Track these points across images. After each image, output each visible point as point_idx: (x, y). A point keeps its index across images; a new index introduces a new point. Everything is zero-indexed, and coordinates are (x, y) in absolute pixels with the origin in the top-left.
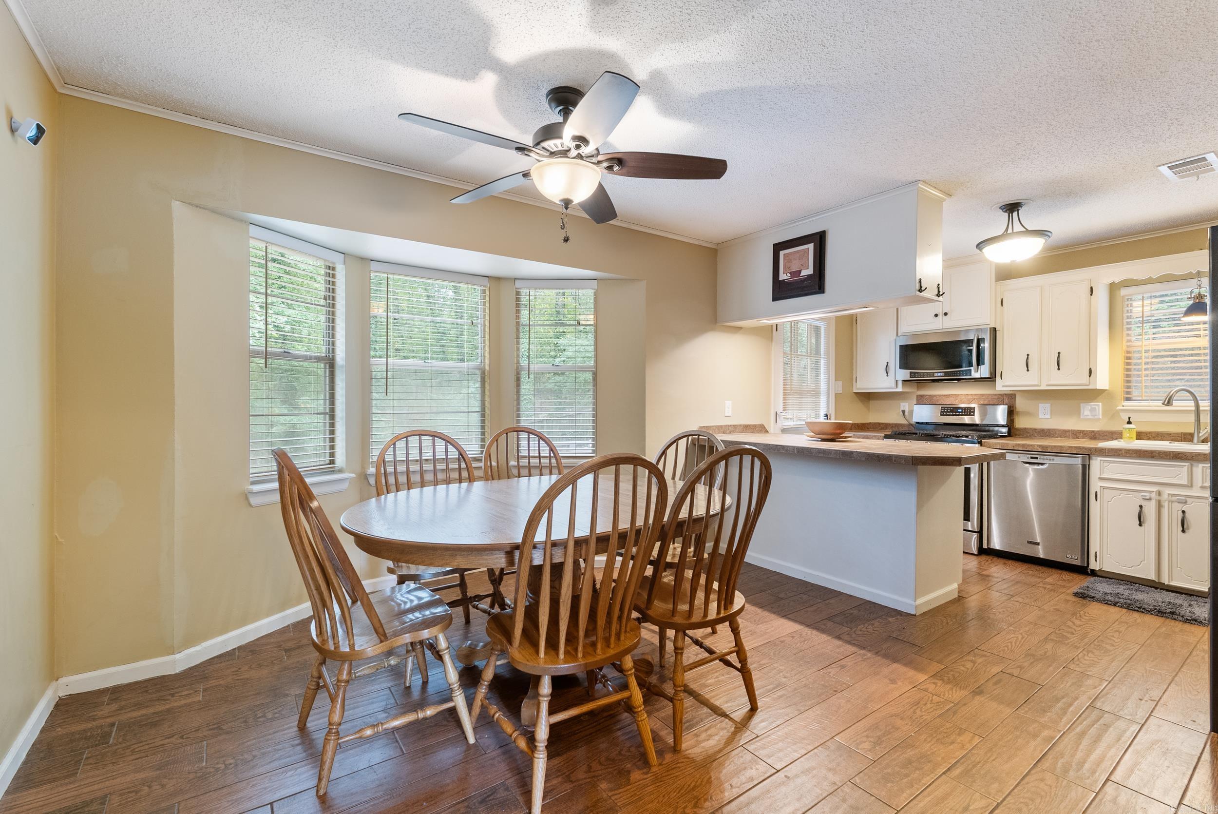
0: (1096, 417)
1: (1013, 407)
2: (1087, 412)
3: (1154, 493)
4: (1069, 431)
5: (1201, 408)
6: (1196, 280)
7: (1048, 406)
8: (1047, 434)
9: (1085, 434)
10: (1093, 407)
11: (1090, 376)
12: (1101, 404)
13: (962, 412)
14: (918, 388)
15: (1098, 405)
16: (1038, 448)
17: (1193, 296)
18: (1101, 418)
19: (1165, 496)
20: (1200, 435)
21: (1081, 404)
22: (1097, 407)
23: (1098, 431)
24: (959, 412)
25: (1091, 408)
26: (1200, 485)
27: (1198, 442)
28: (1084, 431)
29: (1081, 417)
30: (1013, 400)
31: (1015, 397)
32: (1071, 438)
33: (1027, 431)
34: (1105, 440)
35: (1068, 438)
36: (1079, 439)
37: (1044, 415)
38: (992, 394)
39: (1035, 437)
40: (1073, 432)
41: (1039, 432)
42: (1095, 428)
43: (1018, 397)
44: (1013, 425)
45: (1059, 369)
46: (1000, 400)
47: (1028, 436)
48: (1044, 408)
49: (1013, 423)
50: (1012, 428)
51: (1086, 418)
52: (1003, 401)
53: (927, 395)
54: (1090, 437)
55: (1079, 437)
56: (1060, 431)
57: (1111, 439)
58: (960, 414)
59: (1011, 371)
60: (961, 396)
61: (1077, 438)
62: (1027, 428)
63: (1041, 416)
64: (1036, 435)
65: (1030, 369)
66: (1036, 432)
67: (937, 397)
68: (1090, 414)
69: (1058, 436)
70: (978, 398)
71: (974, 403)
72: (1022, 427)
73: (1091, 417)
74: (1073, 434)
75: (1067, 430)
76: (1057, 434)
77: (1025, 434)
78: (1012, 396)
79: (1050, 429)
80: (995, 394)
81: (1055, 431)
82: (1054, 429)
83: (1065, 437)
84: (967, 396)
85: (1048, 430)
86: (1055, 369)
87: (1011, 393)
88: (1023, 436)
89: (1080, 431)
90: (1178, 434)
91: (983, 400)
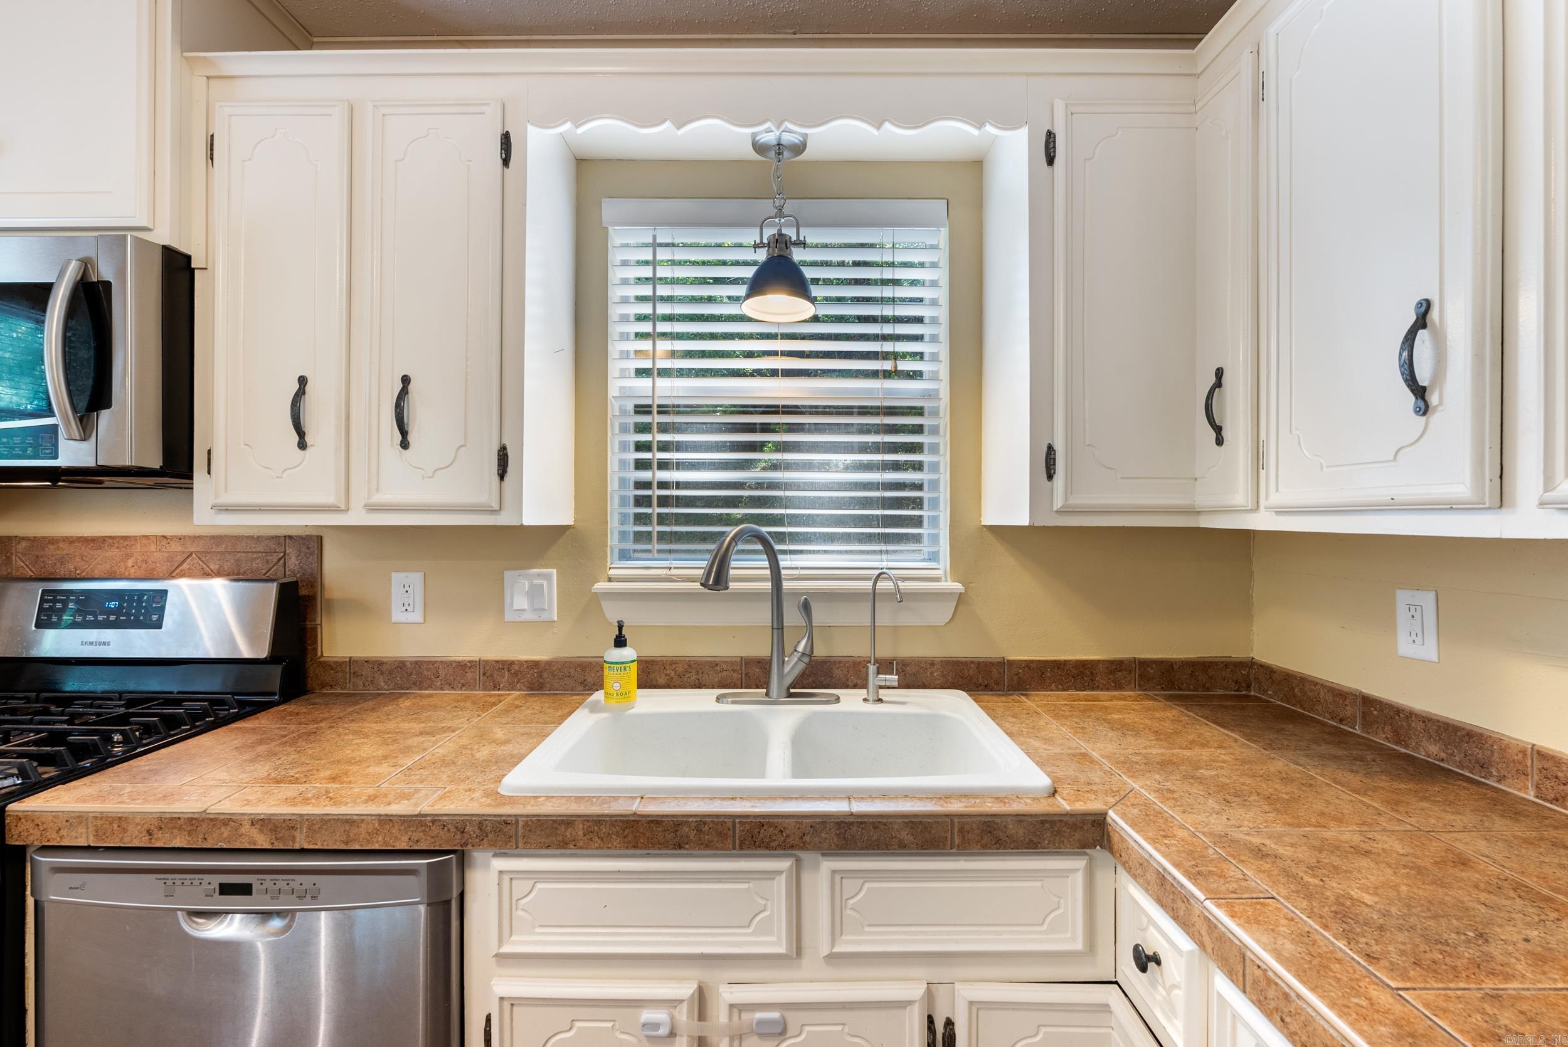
0: (545, 617)
1: (312, 585)
2: (520, 602)
3: (685, 1006)
4: (472, 665)
5: (786, 585)
7: (416, 578)
8: (413, 678)
9: (516, 674)
10: (536, 581)
11: (502, 478)
12: (555, 570)
15: (548, 577)
16: (255, 832)
17: (765, 241)
18: (556, 619)
19: (720, 1016)
20: (787, 669)
21: (507, 575)
22: (545, 584)
23: (549, 663)
25: (532, 585)
26: (825, 950)
27: (779, 696)
28: (512, 663)
29: (508, 617)
30: (312, 557)
31: (312, 554)
32: (479, 690)
33: (357, 669)
34: (565, 690)
35: (472, 690)
36: (499, 692)
37: (406, 613)
38: (247, 537)
39: (378, 690)
40: (484, 668)
41: (390, 672)
42: (541, 655)
43: (322, 550)
44: (315, 649)
45: (405, 445)
46: (275, 558)
47: (360, 688)
48: (407, 588)
49: (315, 642)
50: (309, 660)
51: (519, 619)
52: (282, 561)
53: (23, 538)
54: (528, 681)
55: (501, 686)
56: (449, 664)
57: (581, 688)
58: (112, 618)
59: (246, 445)
60: (144, 541)
61: (496, 687)
62: (355, 659)
63: (397, 616)
64: (382, 684)
65: (309, 439)
66: (382, 673)
67: (61, 545)
68: (525, 607)
69: (443, 682)
70: (203, 550)
71: (189, 569)
72: (335, 660)
73: (529, 616)
74: (484, 674)
75: (469, 662)
76: (442, 676)
77: (350, 682)
78: (304, 549)
79: (421, 661)
80: (258, 537)
81: (435, 665)
82: (432, 659)
83: (463, 685)
84: (165, 542)
85: (416, 663)
86: (395, 443)
87: (301, 538)
88: (345, 688)
89: (504, 662)
90: (732, 663)
91: (218, 557)
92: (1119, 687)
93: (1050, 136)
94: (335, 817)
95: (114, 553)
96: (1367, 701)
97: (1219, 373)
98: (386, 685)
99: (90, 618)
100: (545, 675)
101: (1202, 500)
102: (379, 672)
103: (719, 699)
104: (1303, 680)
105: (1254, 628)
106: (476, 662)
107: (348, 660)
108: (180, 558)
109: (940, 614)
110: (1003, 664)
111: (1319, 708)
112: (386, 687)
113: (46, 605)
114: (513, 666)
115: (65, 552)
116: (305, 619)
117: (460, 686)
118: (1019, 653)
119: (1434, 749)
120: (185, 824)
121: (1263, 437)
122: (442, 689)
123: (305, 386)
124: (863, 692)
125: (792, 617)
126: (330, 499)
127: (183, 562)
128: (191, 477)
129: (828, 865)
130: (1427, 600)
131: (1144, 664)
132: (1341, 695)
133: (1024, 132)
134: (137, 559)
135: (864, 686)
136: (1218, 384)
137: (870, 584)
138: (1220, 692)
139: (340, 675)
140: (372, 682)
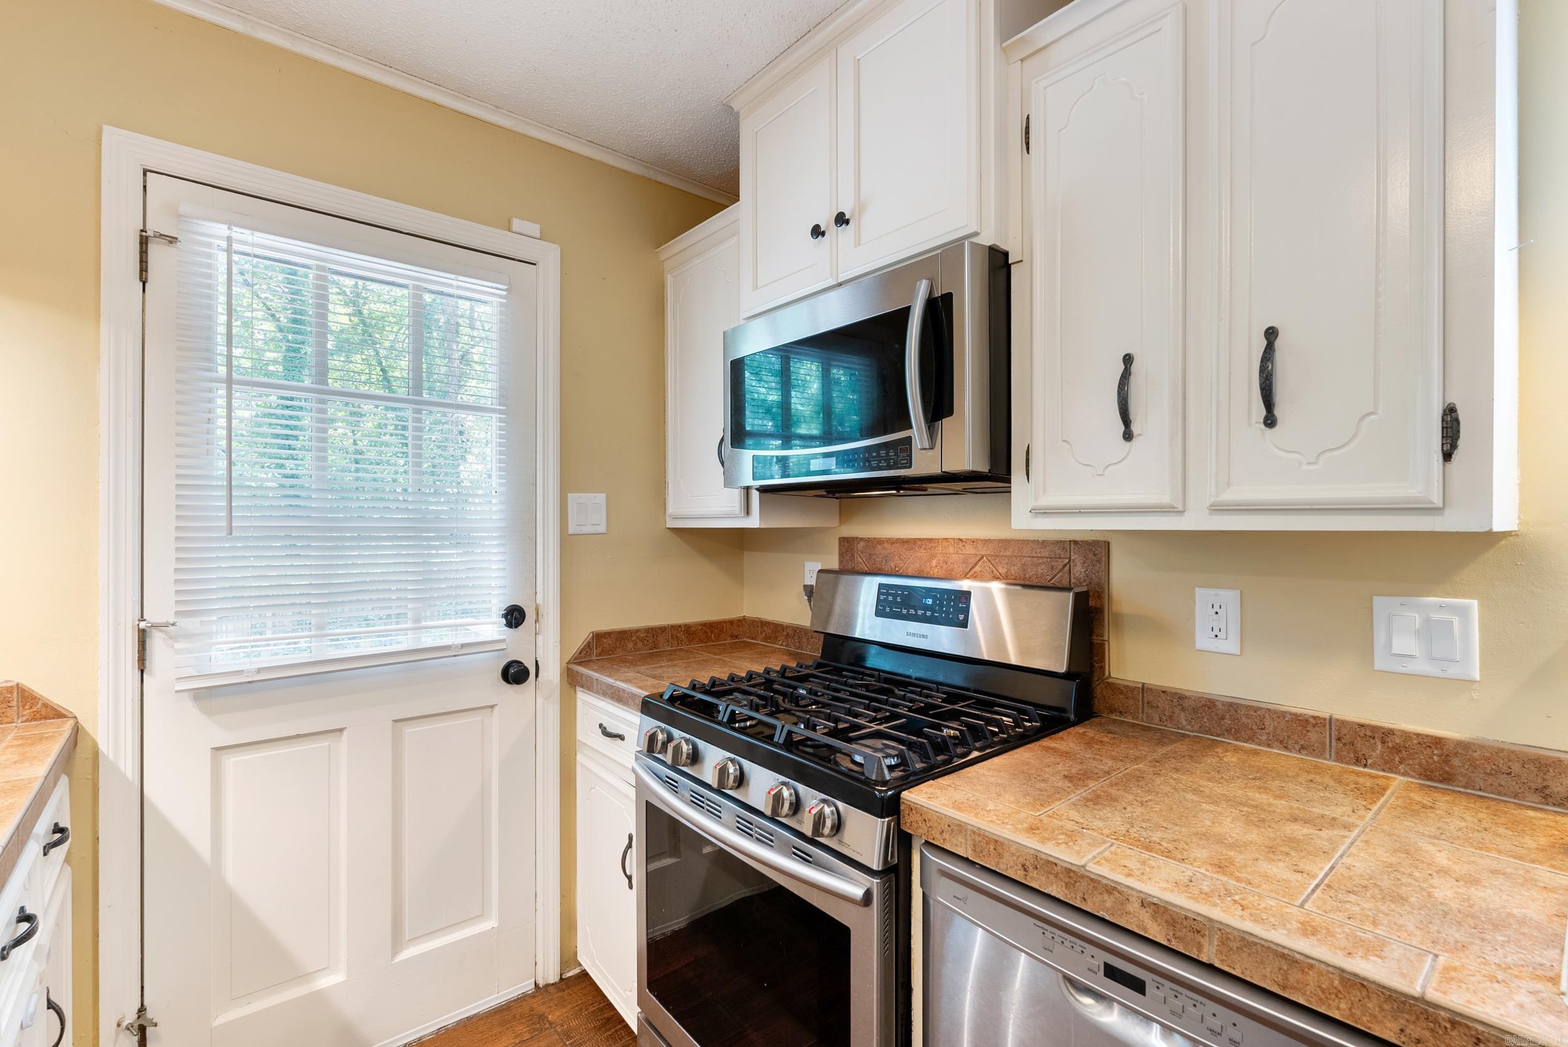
0: (1453, 671)
1: (1099, 596)
4: (1318, 723)
7: (1229, 598)
9: (1397, 749)
10: (1436, 616)
11: (1447, 456)
12: (1474, 604)
13: (938, 607)
14: (844, 516)
15: (1463, 612)
16: (1145, 916)
18: (1477, 677)
21: (1379, 602)
22: (1456, 620)
23: (1465, 746)
24: (926, 608)
25: (1427, 621)
28: (1390, 732)
29: (1380, 664)
30: (1098, 565)
31: (1099, 561)
32: (1328, 760)
33: (1151, 698)
34: (1499, 794)
35: (1317, 756)
36: (1365, 770)
37: (1216, 639)
38: (1033, 541)
39: (1178, 728)
40: (1339, 730)
41: (1195, 710)
42: (1449, 730)
43: (1109, 557)
44: (1102, 668)
45: (1270, 421)
46: (1059, 564)
47: (1156, 722)
48: (1216, 608)
49: (1102, 660)
50: (1096, 679)
51: (1403, 670)
52: (1067, 568)
53: (862, 539)
54: (1420, 764)
55: (1370, 761)
56: (1280, 715)
57: (1536, 798)
58: (929, 613)
59: (1064, 441)
60: (945, 544)
61: (1355, 762)
62: (1150, 687)
63: (1203, 641)
64: (1184, 723)
65: (1135, 428)
66: (1183, 709)
67: (886, 545)
68: (1416, 652)
69: (1271, 737)
70: (992, 553)
71: (981, 571)
72: (1126, 683)
73: (1423, 667)
74: (1339, 739)
75: (1314, 717)
76: (1270, 729)
77: (1143, 712)
78: (1090, 556)
79: (1237, 704)
80: (1043, 541)
81: (1259, 713)
82: (1253, 704)
83: (1303, 747)
84: (961, 544)
85: (1231, 704)
86: (1254, 421)
87: (1087, 543)
88: (1137, 719)
89: (1375, 729)
91: (1006, 561)
94: (1263, 942)
95: (922, 553)
98: (1189, 724)
99: (912, 611)
100: (1456, 762)
102: (1180, 707)
106: (1325, 719)
107: (1141, 686)
108: (973, 560)
112: (1188, 727)
113: (882, 597)
114: (1391, 737)
115: (888, 551)
116: (1091, 633)
117: (1297, 747)
120: (1062, 873)
122: (1269, 746)
123: (1130, 366)
126: (1165, 499)
127: (976, 564)
128: (1009, 481)
134: (939, 560)
139: (1131, 702)
140: (1170, 717)
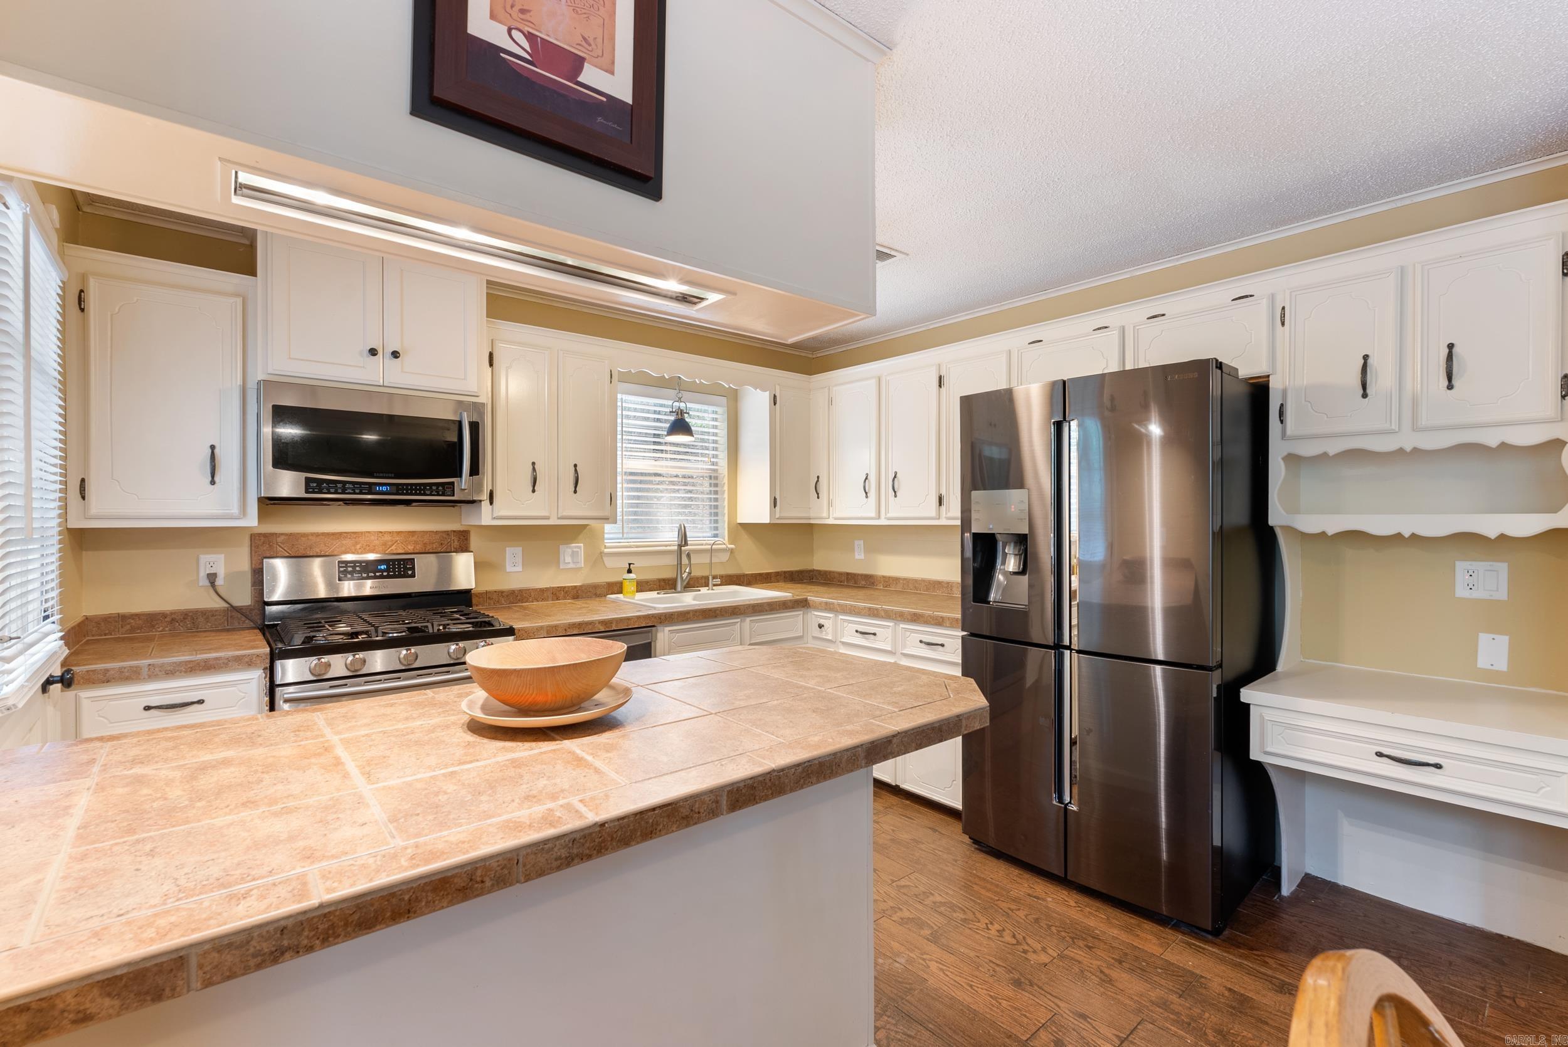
0: (578, 566)
2: (568, 559)
4: (547, 589)
6: (676, 391)
7: (518, 550)
8: (519, 597)
9: (566, 592)
10: (575, 550)
12: (582, 545)
13: (387, 570)
15: (580, 547)
17: (674, 410)
18: (583, 566)
20: (683, 581)
21: (561, 548)
22: (578, 551)
23: (581, 586)
24: (382, 571)
25: (573, 552)
27: (681, 589)
28: (565, 587)
29: (561, 567)
30: (465, 541)
31: (466, 539)
32: (549, 601)
33: (490, 596)
35: (547, 601)
36: (559, 601)
37: (514, 567)
38: (430, 532)
39: (501, 605)
40: (552, 591)
41: (507, 596)
42: (577, 583)
43: (470, 537)
45: (576, 492)
46: (446, 542)
47: (493, 605)
48: (514, 555)
51: (567, 568)
52: (450, 544)
53: (282, 534)
54: (571, 595)
55: (560, 598)
56: (536, 590)
57: (594, 597)
58: (388, 573)
59: (508, 490)
60: (368, 535)
61: (557, 599)
62: (489, 591)
63: (509, 568)
64: (503, 602)
65: (538, 488)
66: (503, 597)
67: (310, 537)
68: (570, 561)
69: (533, 599)
70: (404, 539)
71: (396, 549)
72: (481, 591)
73: (571, 566)
74: (552, 594)
75: (545, 588)
76: (532, 596)
77: (487, 602)
78: (462, 537)
80: (437, 531)
81: (529, 591)
82: (527, 588)
84: (380, 535)
85: (520, 590)
86: (572, 491)
87: (461, 531)
88: (484, 606)
89: (561, 587)
90: (654, 581)
91: (413, 542)
92: (778, 582)
93: (775, 396)
95: (347, 541)
96: (848, 574)
97: (818, 477)
98: (505, 602)
100: (579, 592)
101: (812, 515)
102: (501, 596)
103: (658, 593)
104: (830, 572)
105: (814, 558)
107: (486, 591)
108: (390, 543)
109: (725, 557)
110: (744, 575)
111: (835, 580)
114: (565, 589)
117: (541, 600)
118: (748, 571)
119: (863, 583)
121: (831, 497)
122: (533, 602)
123: (536, 466)
124: (707, 588)
125: (685, 560)
127: (392, 545)
129: (748, 619)
130: (861, 542)
131: (785, 572)
132: (841, 574)
133: (768, 392)
134: (363, 544)
135: (708, 586)
136: (818, 481)
137: (710, 546)
138: (805, 581)
139: (481, 599)
140: (498, 602)
